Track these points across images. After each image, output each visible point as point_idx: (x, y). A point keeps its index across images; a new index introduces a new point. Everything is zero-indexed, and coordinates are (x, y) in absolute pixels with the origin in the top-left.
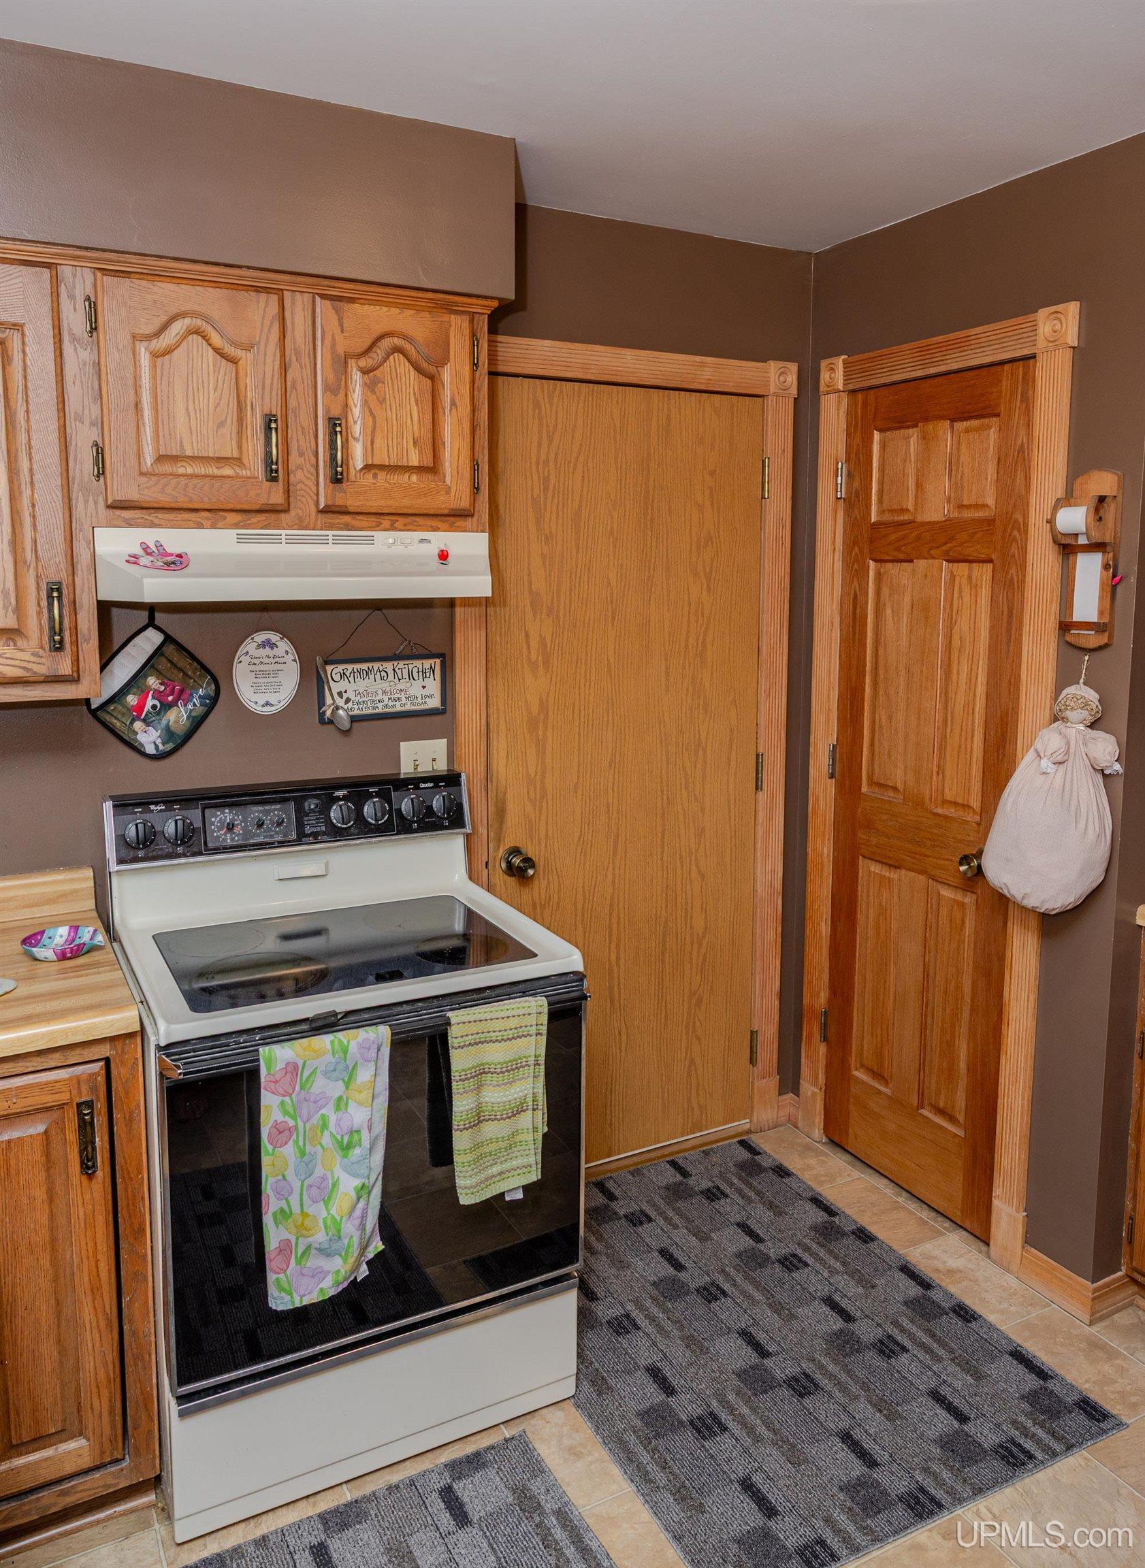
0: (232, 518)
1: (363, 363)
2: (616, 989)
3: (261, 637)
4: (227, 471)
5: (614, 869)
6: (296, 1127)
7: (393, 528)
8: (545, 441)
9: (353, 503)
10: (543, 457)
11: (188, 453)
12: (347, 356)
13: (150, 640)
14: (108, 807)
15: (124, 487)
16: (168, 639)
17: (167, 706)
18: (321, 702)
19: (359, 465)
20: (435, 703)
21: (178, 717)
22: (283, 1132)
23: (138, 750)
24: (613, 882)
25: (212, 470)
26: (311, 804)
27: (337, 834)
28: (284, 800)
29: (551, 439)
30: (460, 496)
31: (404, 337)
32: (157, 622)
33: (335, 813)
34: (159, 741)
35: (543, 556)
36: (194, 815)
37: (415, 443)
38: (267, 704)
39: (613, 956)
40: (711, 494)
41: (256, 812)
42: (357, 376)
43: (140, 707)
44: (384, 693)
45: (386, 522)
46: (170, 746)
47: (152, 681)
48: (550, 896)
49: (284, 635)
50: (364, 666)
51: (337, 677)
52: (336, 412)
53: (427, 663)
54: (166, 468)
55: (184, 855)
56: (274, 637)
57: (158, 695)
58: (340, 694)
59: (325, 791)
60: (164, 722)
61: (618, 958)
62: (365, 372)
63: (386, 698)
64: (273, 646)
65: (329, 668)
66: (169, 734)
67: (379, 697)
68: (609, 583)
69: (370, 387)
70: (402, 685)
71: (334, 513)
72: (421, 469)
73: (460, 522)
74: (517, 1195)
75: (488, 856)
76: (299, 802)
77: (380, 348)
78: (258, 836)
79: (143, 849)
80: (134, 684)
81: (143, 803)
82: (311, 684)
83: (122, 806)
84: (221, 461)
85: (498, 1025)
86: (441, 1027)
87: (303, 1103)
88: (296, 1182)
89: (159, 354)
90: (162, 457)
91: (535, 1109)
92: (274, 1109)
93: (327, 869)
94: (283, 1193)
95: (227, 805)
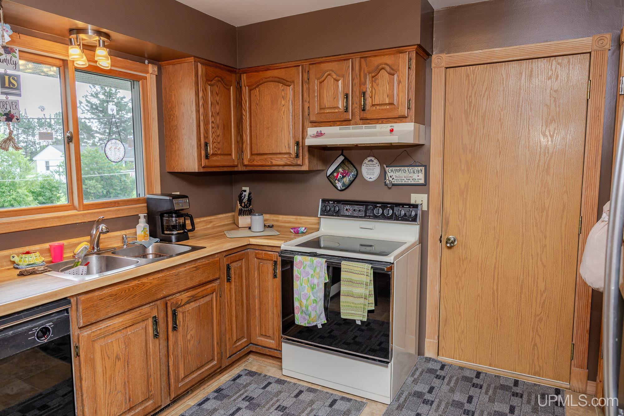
0: (338, 123)
1: (373, 74)
2: (496, 301)
3: (369, 159)
4: (337, 111)
5: (497, 253)
6: (300, 277)
7: (382, 123)
8: (471, 88)
9: (368, 117)
10: (469, 94)
11: (327, 107)
12: (368, 74)
13: (341, 158)
14: (321, 200)
15: (313, 118)
16: (346, 158)
17: (343, 177)
18: (385, 179)
19: (370, 105)
20: (422, 181)
21: (347, 180)
22: (297, 278)
23: (336, 188)
24: (496, 258)
25: (333, 111)
26: (370, 207)
27: (376, 217)
28: (363, 205)
29: (473, 87)
30: (402, 110)
31: (386, 64)
32: (343, 154)
33: (376, 212)
34: (341, 186)
35: (468, 131)
36: (340, 205)
38: (370, 178)
39: (495, 288)
40: (555, 101)
41: (356, 207)
42: (369, 80)
43: (337, 176)
44: (405, 177)
45: (380, 121)
46: (344, 188)
47: (340, 170)
48: (466, 257)
49: (376, 158)
50: (398, 168)
51: (390, 171)
52: (364, 90)
53: (419, 168)
54: (322, 111)
55: (335, 216)
56: (373, 159)
57: (342, 174)
58: (391, 177)
59: (375, 204)
60: (343, 181)
61: (497, 289)
62: (374, 78)
63: (405, 179)
64: (372, 161)
65: (388, 168)
66: (344, 184)
67: (403, 178)
68: (498, 140)
69: (373, 82)
70: (411, 175)
71: (365, 120)
72: (388, 104)
73: (404, 120)
74: (359, 323)
75: (441, 237)
76: (367, 206)
77: (379, 69)
78: (355, 214)
79: (326, 212)
80: (336, 170)
81: (329, 201)
82: (383, 173)
83: (324, 201)
84: (334, 108)
85: (355, 269)
86: (340, 264)
87: (303, 272)
88: (300, 292)
89: (321, 82)
90: (321, 109)
91: (366, 298)
92: (296, 270)
93: (374, 228)
94: (297, 293)
95: (349, 204)
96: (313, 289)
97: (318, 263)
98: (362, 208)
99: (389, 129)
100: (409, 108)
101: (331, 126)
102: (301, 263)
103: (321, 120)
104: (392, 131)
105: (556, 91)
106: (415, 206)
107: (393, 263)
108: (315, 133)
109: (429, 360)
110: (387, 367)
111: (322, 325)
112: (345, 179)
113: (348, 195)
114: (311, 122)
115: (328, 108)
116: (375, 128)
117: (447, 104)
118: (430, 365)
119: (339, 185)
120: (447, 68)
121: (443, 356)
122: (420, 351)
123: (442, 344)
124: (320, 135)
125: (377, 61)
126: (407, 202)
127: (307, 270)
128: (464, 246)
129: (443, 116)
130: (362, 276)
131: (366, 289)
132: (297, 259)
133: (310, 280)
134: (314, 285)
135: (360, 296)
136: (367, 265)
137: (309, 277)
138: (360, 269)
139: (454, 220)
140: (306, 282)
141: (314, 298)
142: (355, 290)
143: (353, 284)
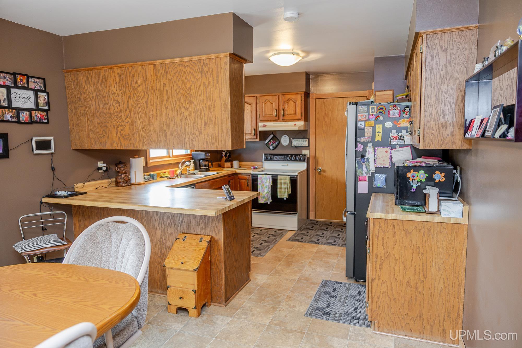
0: (272, 121)
1: (287, 102)
3: (285, 136)
4: (272, 116)
7: (291, 121)
8: (325, 108)
9: (285, 118)
10: (325, 110)
11: (267, 114)
12: (285, 102)
13: (272, 136)
14: (264, 154)
15: (261, 118)
16: (274, 136)
17: (273, 144)
18: (292, 144)
19: (286, 114)
20: (307, 145)
21: (275, 145)
22: (260, 183)
23: (270, 149)
25: (270, 116)
26: (286, 156)
27: (288, 160)
28: (282, 156)
30: (299, 116)
31: (292, 98)
32: (273, 133)
33: (288, 158)
35: (325, 124)
36: (272, 156)
37: (293, 111)
38: (285, 144)
39: (337, 187)
41: (280, 157)
42: (286, 104)
43: (270, 144)
45: (290, 121)
46: (273, 149)
47: (272, 141)
48: (325, 176)
49: (287, 135)
50: (297, 140)
52: (284, 108)
53: (306, 140)
54: (265, 116)
55: (270, 161)
56: (286, 136)
57: (272, 142)
58: (294, 143)
59: (287, 155)
61: (338, 188)
62: (287, 103)
64: (286, 137)
65: (293, 140)
66: (273, 147)
67: (299, 144)
69: (288, 105)
70: (302, 142)
71: (284, 120)
72: (294, 114)
73: (300, 120)
74: (285, 199)
75: (315, 168)
76: (284, 156)
77: (289, 100)
78: (279, 159)
79: (267, 159)
80: (270, 141)
81: (267, 154)
82: (291, 142)
83: (265, 154)
84: (271, 115)
85: (283, 178)
86: (277, 177)
87: (262, 181)
88: (261, 189)
89: (265, 104)
90: (265, 115)
91: (288, 189)
92: (259, 181)
93: (288, 165)
94: (260, 190)
95: (277, 156)
96: (266, 187)
97: (268, 177)
98: (283, 157)
99: (294, 124)
100: (302, 116)
101: (269, 122)
102: (261, 178)
103: (265, 120)
104: (295, 125)
106: (305, 155)
107: (297, 175)
108: (262, 125)
109: (311, 220)
110: (296, 215)
111: (270, 202)
112: (274, 145)
113: (276, 152)
114: (261, 120)
115: (268, 115)
116: (288, 123)
117: (316, 113)
118: (312, 222)
119: (271, 148)
120: (316, 99)
121: (317, 218)
122: (308, 217)
123: (317, 213)
124: (264, 126)
125: (288, 97)
126: (301, 154)
127: (264, 180)
128: (324, 171)
129: (314, 119)
130: (286, 181)
131: (288, 185)
132: (259, 176)
133: (265, 184)
134: (267, 186)
135: (285, 189)
136: (288, 176)
137: (265, 183)
138: (285, 178)
139: (320, 161)
140: (263, 185)
141: (267, 191)
142: (283, 186)
143: (282, 184)
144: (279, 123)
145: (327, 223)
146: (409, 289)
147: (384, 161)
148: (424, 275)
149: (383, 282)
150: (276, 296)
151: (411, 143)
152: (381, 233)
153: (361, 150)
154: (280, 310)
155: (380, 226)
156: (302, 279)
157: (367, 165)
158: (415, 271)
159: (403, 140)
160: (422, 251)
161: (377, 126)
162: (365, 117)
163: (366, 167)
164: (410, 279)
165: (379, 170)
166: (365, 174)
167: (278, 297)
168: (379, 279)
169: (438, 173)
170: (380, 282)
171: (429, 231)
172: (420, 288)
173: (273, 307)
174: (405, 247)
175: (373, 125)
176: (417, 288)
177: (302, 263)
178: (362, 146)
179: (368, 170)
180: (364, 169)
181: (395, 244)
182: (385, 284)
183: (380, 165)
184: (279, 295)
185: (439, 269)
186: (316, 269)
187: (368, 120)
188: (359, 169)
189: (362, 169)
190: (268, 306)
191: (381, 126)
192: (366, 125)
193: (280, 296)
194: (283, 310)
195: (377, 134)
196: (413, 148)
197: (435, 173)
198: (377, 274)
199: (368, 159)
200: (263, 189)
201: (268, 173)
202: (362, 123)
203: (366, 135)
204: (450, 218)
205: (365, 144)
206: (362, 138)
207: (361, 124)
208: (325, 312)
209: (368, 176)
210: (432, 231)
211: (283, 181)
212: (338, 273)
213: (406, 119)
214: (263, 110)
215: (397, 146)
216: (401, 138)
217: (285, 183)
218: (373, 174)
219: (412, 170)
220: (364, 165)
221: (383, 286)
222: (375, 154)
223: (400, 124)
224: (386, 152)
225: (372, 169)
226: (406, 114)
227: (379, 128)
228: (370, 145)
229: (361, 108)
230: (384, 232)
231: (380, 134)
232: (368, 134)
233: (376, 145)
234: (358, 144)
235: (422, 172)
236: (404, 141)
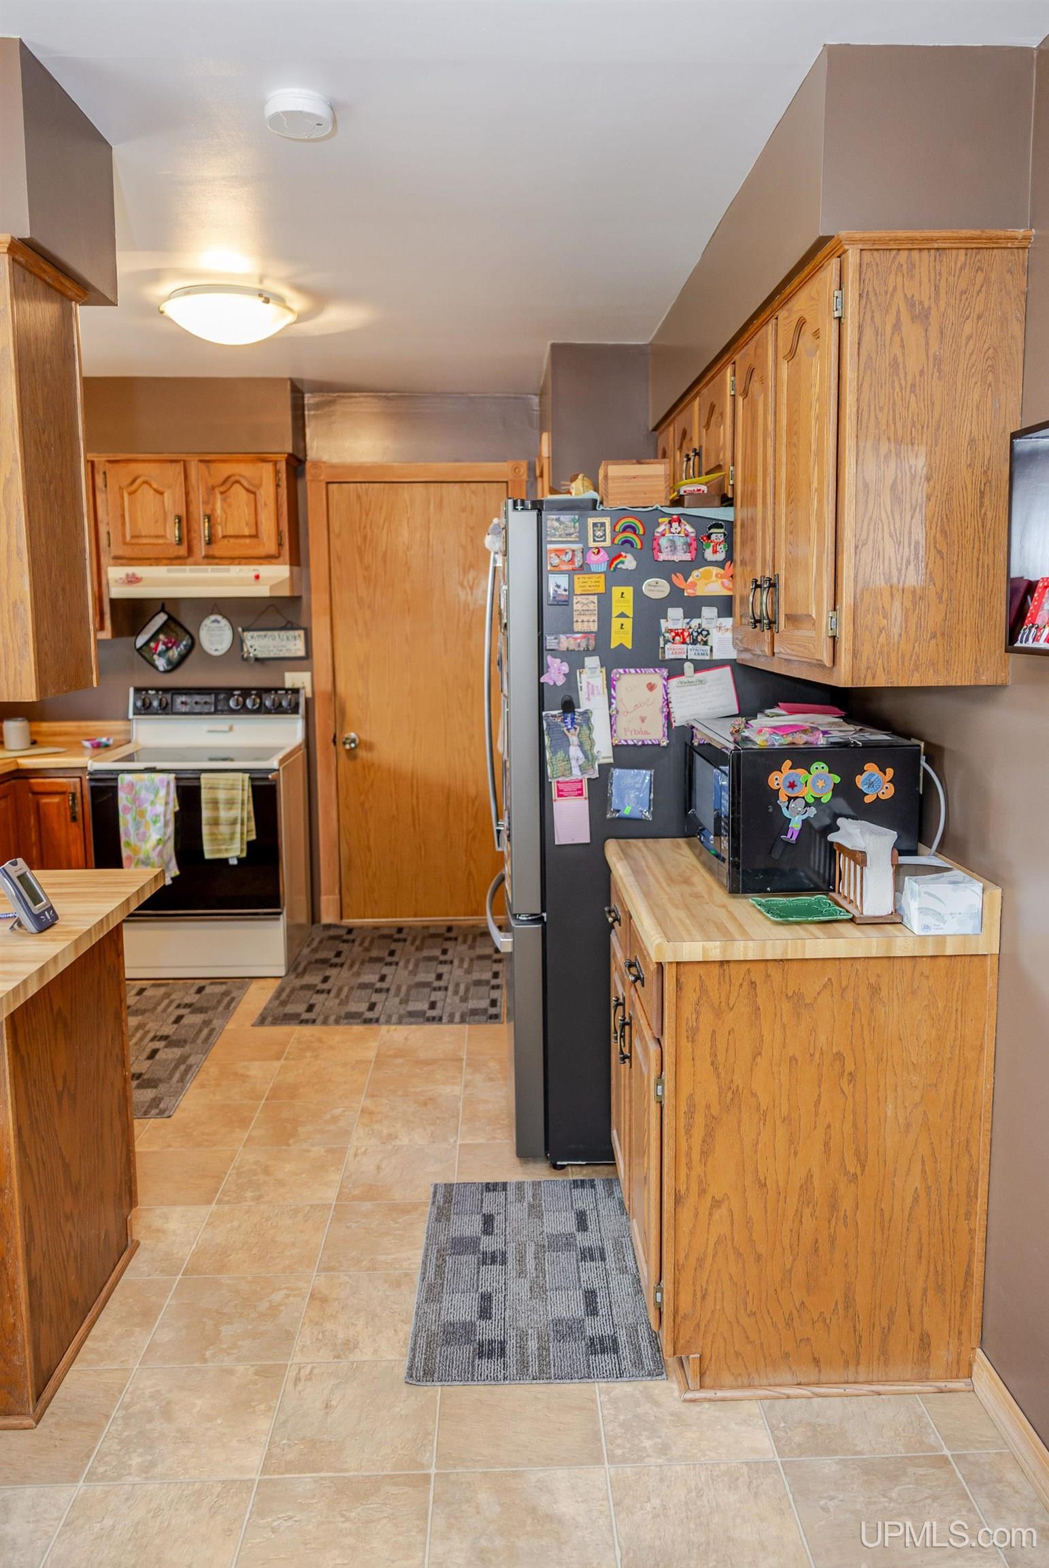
0: (165, 562)
1: (222, 489)
2: (417, 821)
3: (213, 618)
4: (161, 541)
5: (413, 751)
6: (132, 808)
7: (239, 564)
9: (217, 553)
10: (363, 525)
11: (143, 534)
12: (213, 488)
13: (161, 619)
14: (132, 690)
15: (118, 551)
16: (170, 618)
17: (168, 649)
18: (242, 650)
19: (220, 536)
21: (174, 653)
22: (126, 809)
23: (156, 668)
24: (413, 758)
25: (154, 541)
26: (222, 696)
27: (232, 712)
28: (209, 694)
29: (367, 515)
30: (270, 546)
31: (242, 476)
32: (166, 609)
33: (232, 703)
34: (165, 665)
35: (365, 578)
36: (168, 696)
37: (247, 524)
38: (216, 650)
39: (415, 803)
40: (472, 540)
41: (198, 698)
42: (219, 496)
43: (156, 648)
44: (274, 647)
45: (237, 561)
46: (170, 667)
47: (162, 637)
49: (224, 617)
50: (263, 633)
51: (249, 638)
52: (208, 512)
53: (297, 633)
54: (134, 541)
55: (161, 714)
56: (219, 618)
57: (164, 644)
58: (251, 647)
59: (229, 691)
60: (167, 656)
61: (418, 805)
62: (222, 493)
63: (275, 650)
64: (218, 622)
65: (245, 633)
66: (169, 662)
67: (272, 648)
68: (405, 591)
69: (224, 500)
70: (284, 643)
71: (210, 559)
72: (250, 536)
73: (274, 561)
74: (234, 862)
75: (335, 736)
76: (216, 696)
77: (229, 482)
78: (197, 709)
79: (145, 709)
80: (154, 637)
81: (146, 690)
82: (238, 642)
83: (138, 690)
84: (157, 537)
85: (223, 782)
86: (199, 779)
87: (136, 799)
88: (132, 831)
89: (130, 494)
90: (133, 537)
91: (242, 824)
92: (123, 799)
93: (231, 729)
94: (127, 834)
95: (185, 694)
96: (155, 822)
97: (162, 781)
98: (210, 699)
99: (253, 574)
100: (280, 545)
101: (151, 565)
102: (131, 786)
103: (133, 556)
104: (257, 577)
105: (472, 528)
106: (296, 691)
107: (278, 770)
108: (123, 576)
109: (328, 927)
111: (173, 879)
112: (170, 653)
113: (179, 679)
114: (116, 558)
115: (145, 536)
116: (228, 571)
117: (332, 536)
118: (332, 932)
119: (161, 663)
120: (328, 483)
121: (349, 918)
122: (314, 917)
123: (346, 900)
124: (133, 580)
125: (226, 469)
126: (278, 685)
127: (143, 794)
128: (369, 747)
129: (326, 554)
130: (234, 792)
131: (242, 809)
132: (124, 779)
133: (149, 808)
134: (157, 816)
135: (234, 823)
136: (240, 775)
137: (147, 806)
138: (230, 782)
139: (353, 710)
140: (142, 814)
141: (158, 837)
142: (224, 814)
143: (221, 806)
144: (191, 571)
145: (385, 932)
146: (807, 1212)
147: (643, 720)
148: (857, 1153)
149: (716, 1204)
150: (263, 1306)
151: (733, 655)
152: (707, 1017)
153: (559, 683)
154: (297, 1380)
155: (703, 990)
156: (355, 1198)
157: (584, 738)
158: (826, 1144)
159: (705, 643)
160: (850, 1067)
161: (616, 591)
162: (571, 561)
163: (581, 745)
164: (809, 1176)
165: (628, 756)
166: (576, 773)
167: (274, 1310)
168: (702, 1192)
169: (871, 768)
170: (708, 1201)
171: (875, 990)
172: (846, 1205)
173: (262, 1372)
174: (793, 1059)
175: (602, 589)
176: (834, 1207)
177: (335, 1119)
178: (565, 668)
179: (589, 757)
180: (575, 751)
181: (757, 1054)
182: (724, 1210)
183: (630, 734)
184: (277, 1297)
185: (908, 1126)
186: (396, 1138)
187: (583, 569)
188: (554, 753)
189: (567, 753)
190: (241, 1368)
191: (629, 591)
192: (578, 590)
193: (280, 1304)
194: (309, 1377)
195: (616, 623)
196: (743, 672)
197: (862, 772)
198: (694, 1174)
199: (586, 715)
200: (142, 830)
201: (159, 765)
202: (563, 581)
203: (578, 627)
204: (941, 939)
205: (575, 660)
206: (563, 637)
207: (556, 583)
208: (481, 1345)
209: (587, 776)
210: (884, 993)
211: (222, 795)
212: (482, 1141)
213: (715, 570)
214: (123, 516)
215: (688, 667)
216: (699, 637)
217: (230, 803)
218: (605, 769)
219: (788, 763)
220: (574, 739)
221: (716, 1217)
222: (610, 697)
223: (694, 585)
224: (651, 687)
225: (604, 752)
226: (715, 552)
227: (623, 600)
228: (592, 662)
229: (556, 524)
230: (718, 1013)
231: (628, 623)
232: (586, 620)
233: (615, 661)
234: (549, 659)
235: (819, 768)
236: (708, 648)
